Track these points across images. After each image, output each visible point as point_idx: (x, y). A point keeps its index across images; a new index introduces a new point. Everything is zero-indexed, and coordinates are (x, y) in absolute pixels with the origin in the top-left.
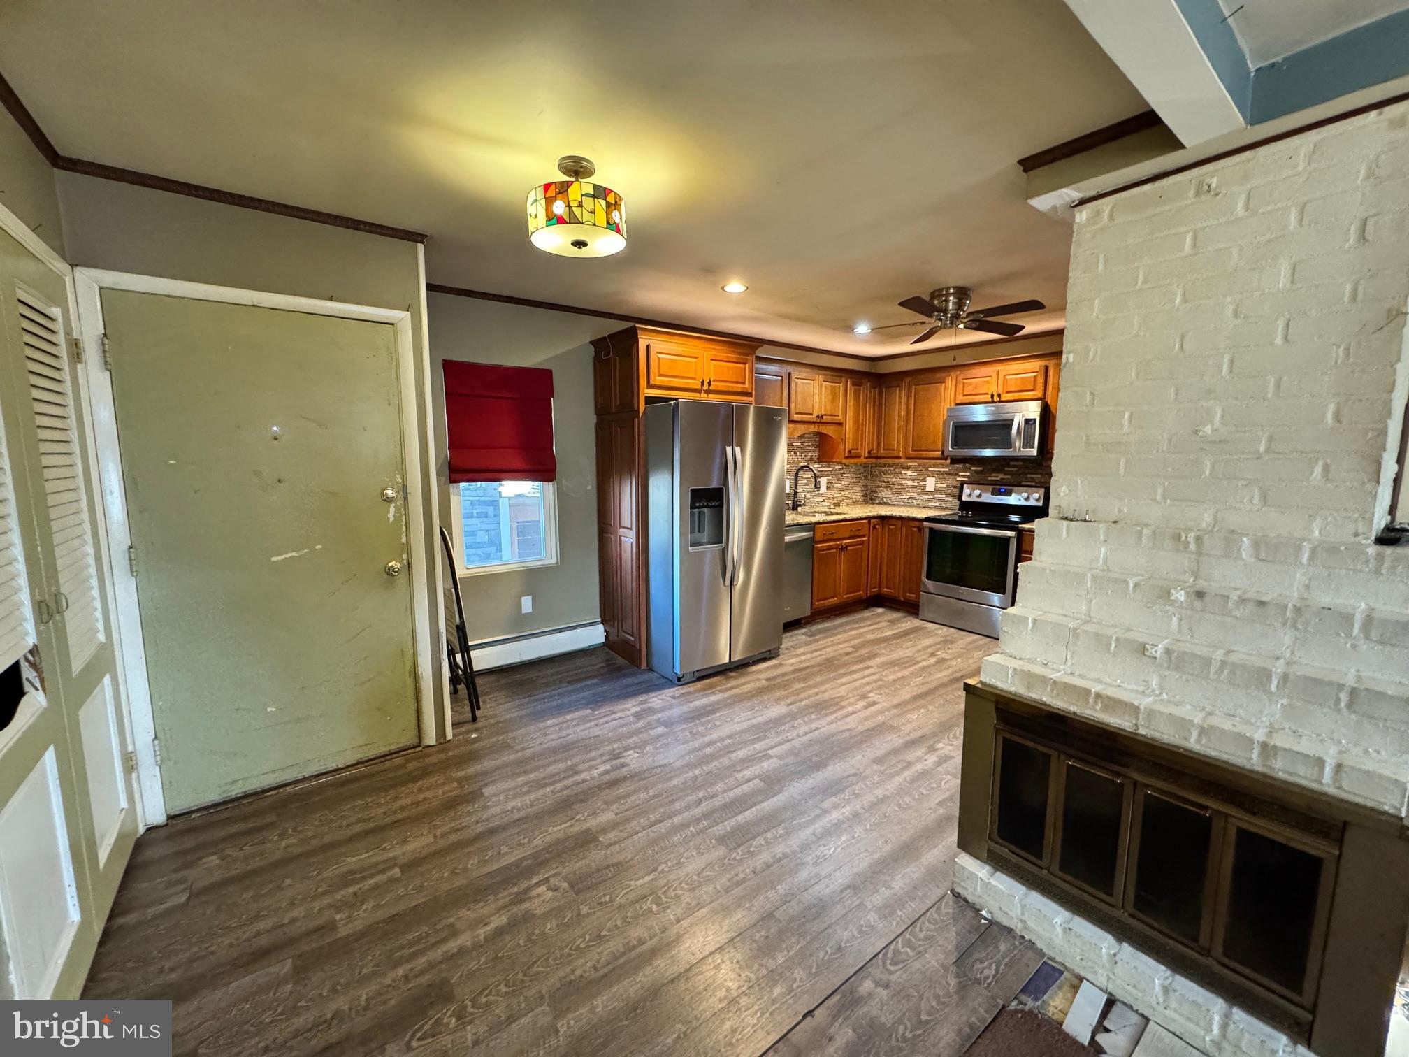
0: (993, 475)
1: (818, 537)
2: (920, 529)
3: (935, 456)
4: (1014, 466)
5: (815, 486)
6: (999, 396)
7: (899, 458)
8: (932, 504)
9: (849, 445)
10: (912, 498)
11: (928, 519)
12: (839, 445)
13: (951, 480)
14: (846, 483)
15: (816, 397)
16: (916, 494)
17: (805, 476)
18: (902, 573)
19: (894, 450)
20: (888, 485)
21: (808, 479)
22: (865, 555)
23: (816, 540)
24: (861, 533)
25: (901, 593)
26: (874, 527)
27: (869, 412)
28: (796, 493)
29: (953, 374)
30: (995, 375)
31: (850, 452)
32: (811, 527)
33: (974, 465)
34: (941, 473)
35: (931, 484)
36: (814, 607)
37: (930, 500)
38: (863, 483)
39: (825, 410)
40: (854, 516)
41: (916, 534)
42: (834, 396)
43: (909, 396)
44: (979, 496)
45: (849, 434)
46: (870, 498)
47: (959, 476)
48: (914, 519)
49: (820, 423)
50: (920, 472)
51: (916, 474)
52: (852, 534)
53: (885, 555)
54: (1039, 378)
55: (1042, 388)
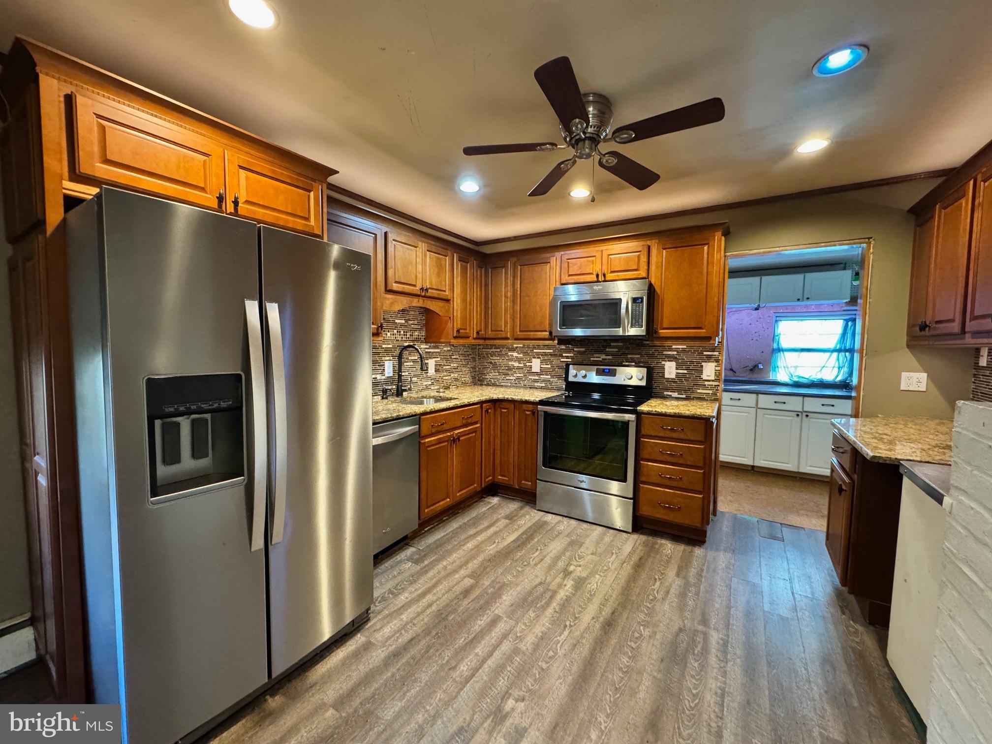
0: (595, 355)
1: (425, 431)
2: (534, 413)
3: (543, 337)
4: (614, 347)
5: (422, 369)
6: (604, 275)
7: (507, 339)
8: (539, 384)
9: (458, 324)
10: (518, 379)
11: (542, 402)
12: (447, 323)
13: (555, 361)
14: (455, 365)
15: (420, 267)
16: (522, 375)
17: (410, 358)
18: (516, 458)
19: (502, 331)
20: (495, 366)
21: (414, 361)
22: (478, 443)
23: (423, 434)
24: (474, 420)
25: (516, 481)
26: (487, 411)
27: (476, 290)
28: (400, 376)
29: (558, 254)
30: (598, 255)
31: (458, 331)
32: (416, 418)
33: (576, 346)
34: (545, 354)
35: (536, 365)
36: (422, 517)
37: (536, 381)
38: (471, 364)
39: (431, 283)
40: (466, 401)
41: (530, 418)
42: (440, 267)
43: (514, 277)
44: (585, 377)
45: (457, 311)
46: (478, 380)
47: (563, 357)
48: (527, 402)
49: (424, 296)
50: (525, 353)
51: (521, 355)
52: (464, 422)
53: (498, 442)
54: (642, 257)
55: (646, 267)
